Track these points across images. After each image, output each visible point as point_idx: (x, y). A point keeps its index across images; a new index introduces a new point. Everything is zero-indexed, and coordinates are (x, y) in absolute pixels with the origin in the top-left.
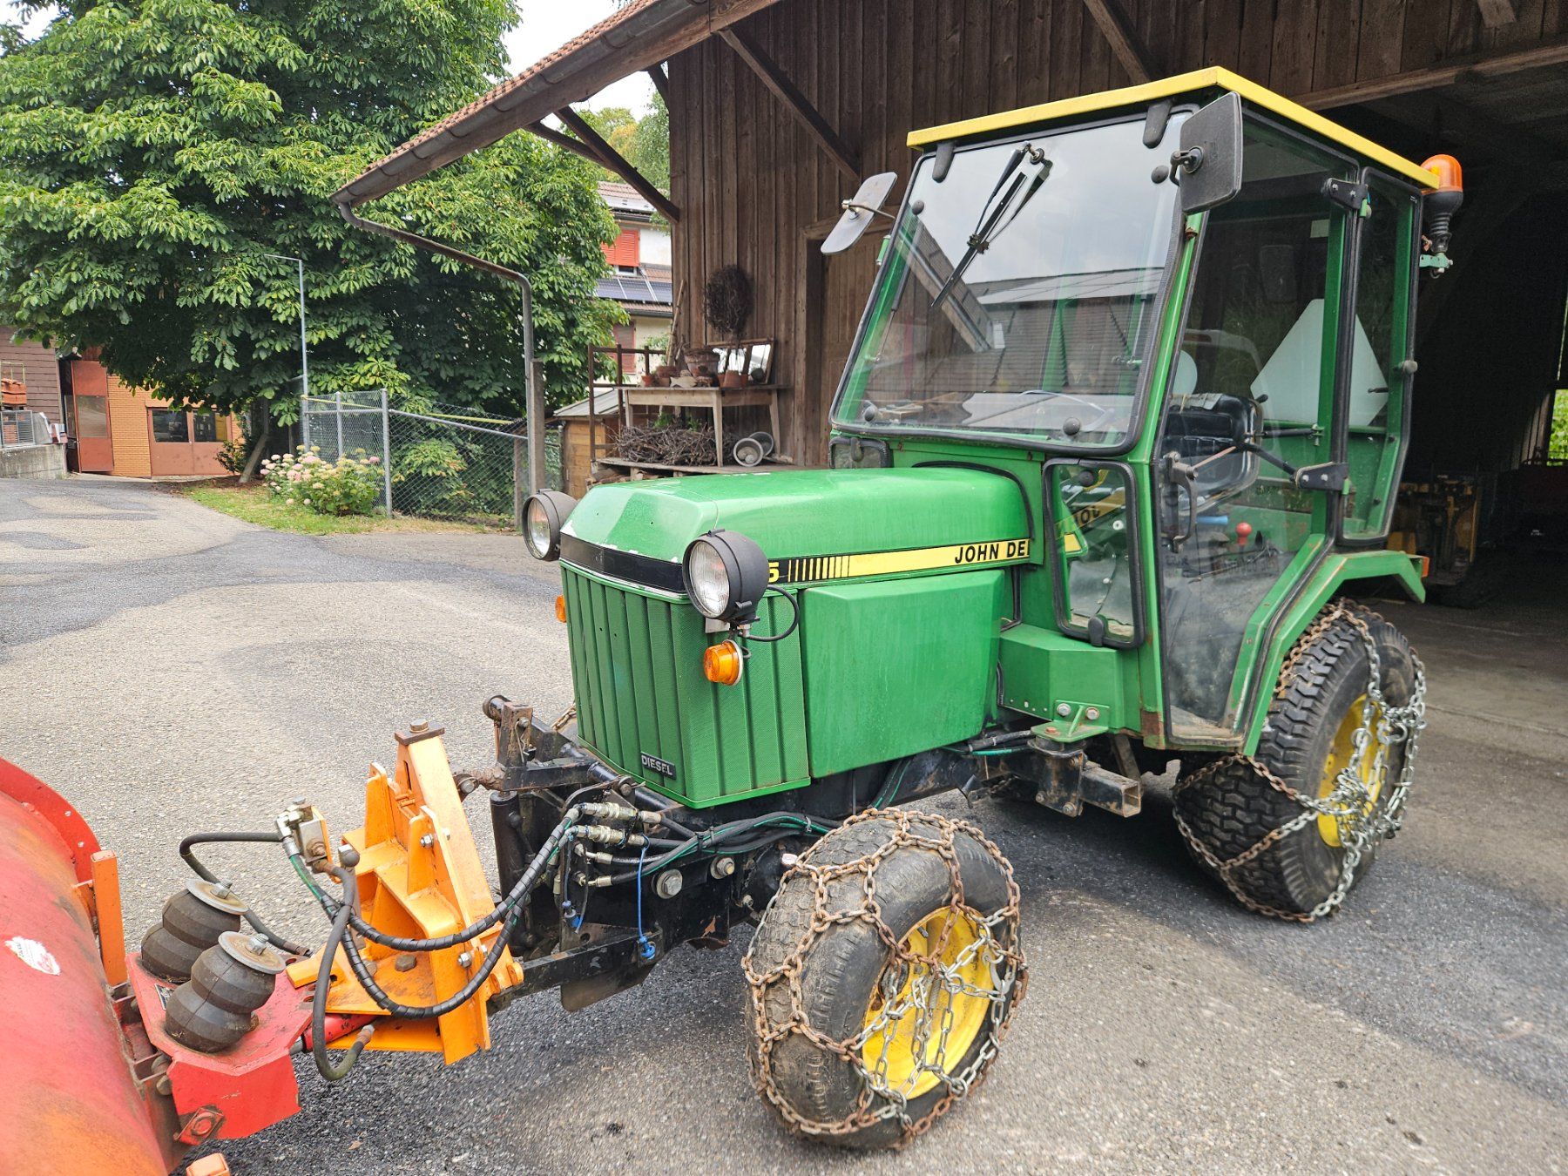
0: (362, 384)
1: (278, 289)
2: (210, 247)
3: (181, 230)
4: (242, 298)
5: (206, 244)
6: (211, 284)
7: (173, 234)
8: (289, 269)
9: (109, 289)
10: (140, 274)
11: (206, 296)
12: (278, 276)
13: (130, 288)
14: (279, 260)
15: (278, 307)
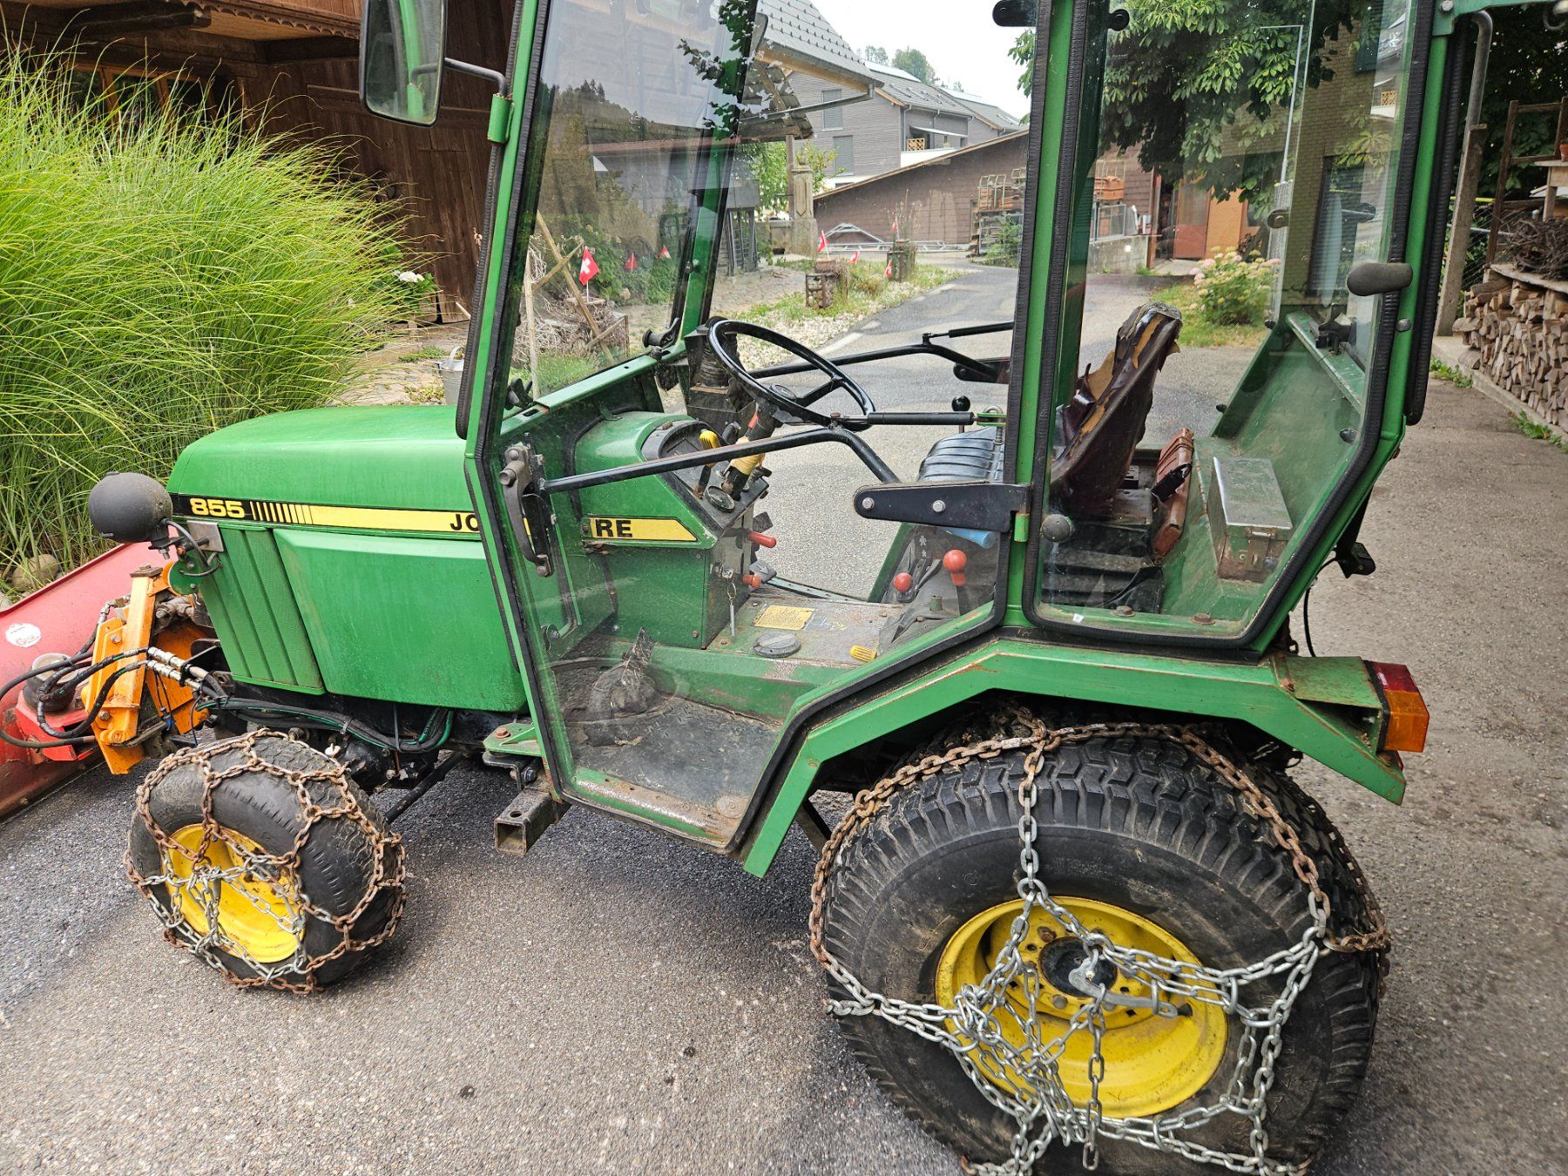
0: (1348, 164)
1: (1273, 64)
2: (1206, 30)
3: (1178, 19)
4: (1228, 83)
5: (1201, 29)
6: (1202, 72)
7: (1169, 26)
8: (1288, 38)
9: (1116, 91)
10: (1144, 72)
11: (1196, 85)
12: (1277, 50)
13: (1136, 88)
14: (1280, 30)
15: (1269, 86)
